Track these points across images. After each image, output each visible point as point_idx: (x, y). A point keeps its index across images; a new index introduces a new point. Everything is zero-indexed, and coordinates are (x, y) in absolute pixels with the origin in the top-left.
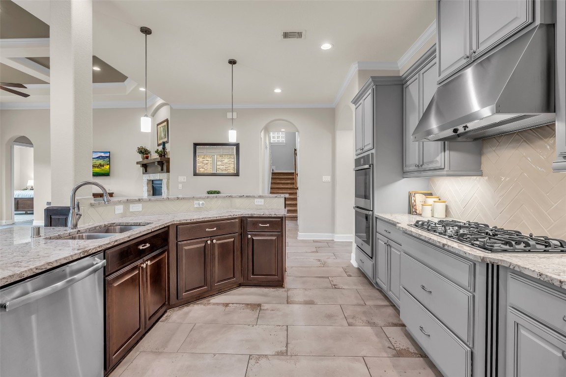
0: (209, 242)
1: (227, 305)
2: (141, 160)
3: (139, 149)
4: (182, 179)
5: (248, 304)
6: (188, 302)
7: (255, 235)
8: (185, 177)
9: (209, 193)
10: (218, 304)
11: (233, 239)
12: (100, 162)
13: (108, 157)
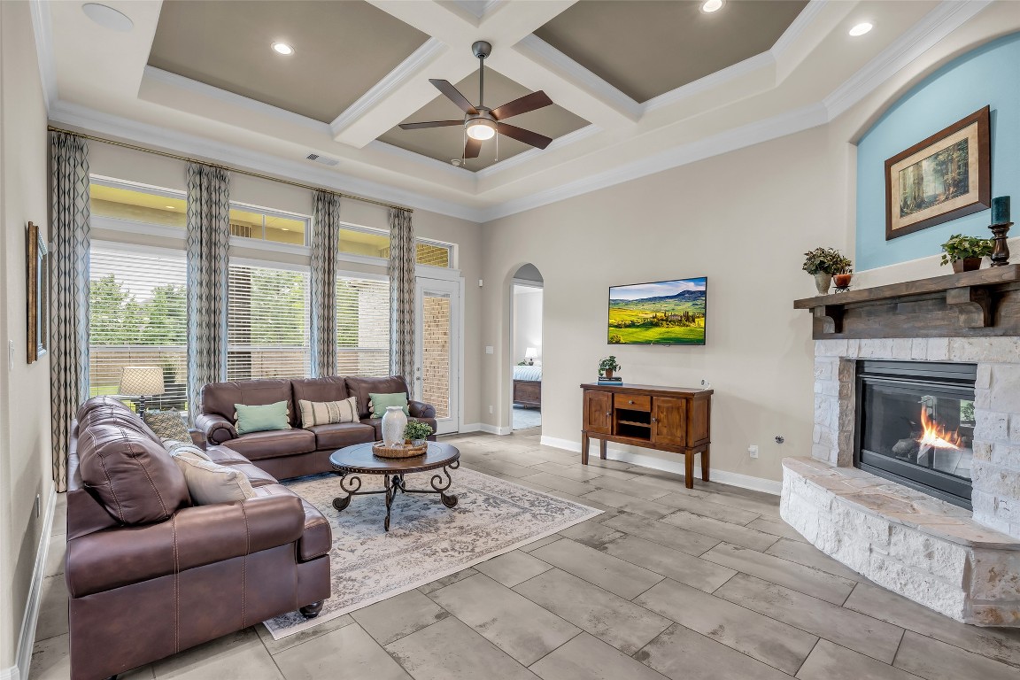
2: (814, 292)
3: (811, 257)
12: (686, 307)
13: (704, 293)
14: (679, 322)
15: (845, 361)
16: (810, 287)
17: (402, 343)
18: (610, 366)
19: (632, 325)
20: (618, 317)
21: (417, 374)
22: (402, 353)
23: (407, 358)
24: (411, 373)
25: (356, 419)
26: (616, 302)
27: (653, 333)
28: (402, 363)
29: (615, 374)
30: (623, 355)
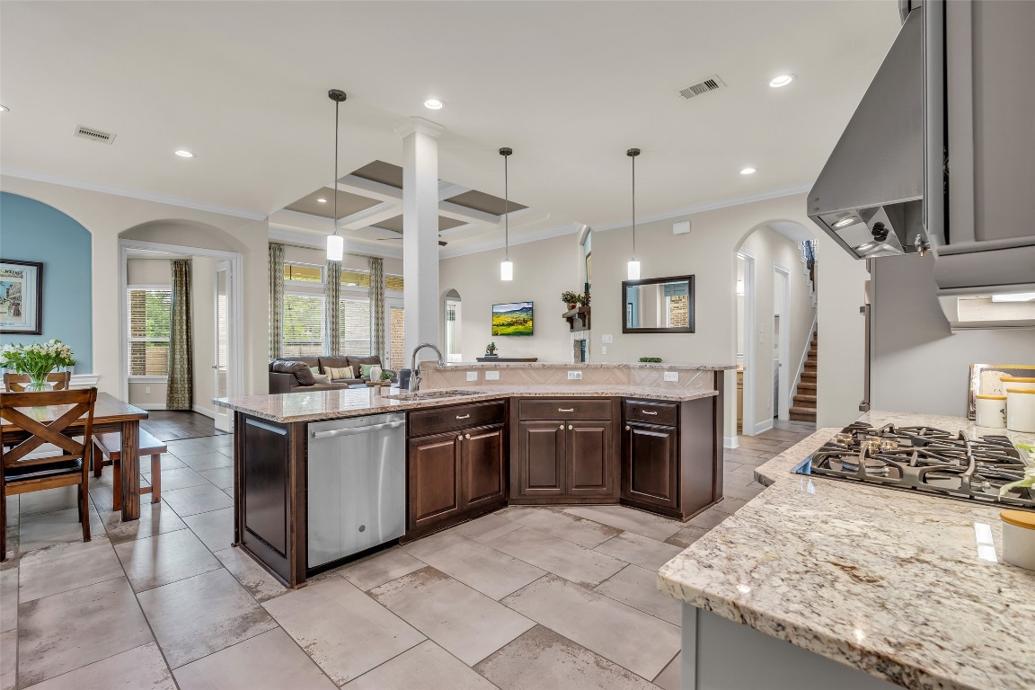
0: (562, 427)
1: (579, 519)
2: (565, 311)
3: (564, 295)
4: (607, 338)
5: (606, 526)
6: (534, 502)
7: (637, 428)
8: (611, 336)
9: (643, 360)
10: (569, 515)
11: (602, 429)
12: (523, 316)
13: (531, 309)
14: (521, 324)
15: (576, 341)
16: (564, 308)
17: (377, 337)
18: (492, 348)
19: (503, 325)
20: (497, 321)
21: (386, 356)
22: (378, 343)
23: (381, 346)
24: (383, 355)
25: (354, 377)
26: (497, 313)
27: (511, 329)
28: (378, 349)
29: (495, 352)
30: (499, 341)
